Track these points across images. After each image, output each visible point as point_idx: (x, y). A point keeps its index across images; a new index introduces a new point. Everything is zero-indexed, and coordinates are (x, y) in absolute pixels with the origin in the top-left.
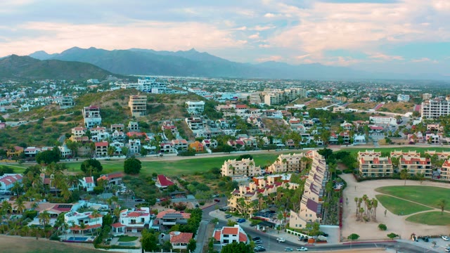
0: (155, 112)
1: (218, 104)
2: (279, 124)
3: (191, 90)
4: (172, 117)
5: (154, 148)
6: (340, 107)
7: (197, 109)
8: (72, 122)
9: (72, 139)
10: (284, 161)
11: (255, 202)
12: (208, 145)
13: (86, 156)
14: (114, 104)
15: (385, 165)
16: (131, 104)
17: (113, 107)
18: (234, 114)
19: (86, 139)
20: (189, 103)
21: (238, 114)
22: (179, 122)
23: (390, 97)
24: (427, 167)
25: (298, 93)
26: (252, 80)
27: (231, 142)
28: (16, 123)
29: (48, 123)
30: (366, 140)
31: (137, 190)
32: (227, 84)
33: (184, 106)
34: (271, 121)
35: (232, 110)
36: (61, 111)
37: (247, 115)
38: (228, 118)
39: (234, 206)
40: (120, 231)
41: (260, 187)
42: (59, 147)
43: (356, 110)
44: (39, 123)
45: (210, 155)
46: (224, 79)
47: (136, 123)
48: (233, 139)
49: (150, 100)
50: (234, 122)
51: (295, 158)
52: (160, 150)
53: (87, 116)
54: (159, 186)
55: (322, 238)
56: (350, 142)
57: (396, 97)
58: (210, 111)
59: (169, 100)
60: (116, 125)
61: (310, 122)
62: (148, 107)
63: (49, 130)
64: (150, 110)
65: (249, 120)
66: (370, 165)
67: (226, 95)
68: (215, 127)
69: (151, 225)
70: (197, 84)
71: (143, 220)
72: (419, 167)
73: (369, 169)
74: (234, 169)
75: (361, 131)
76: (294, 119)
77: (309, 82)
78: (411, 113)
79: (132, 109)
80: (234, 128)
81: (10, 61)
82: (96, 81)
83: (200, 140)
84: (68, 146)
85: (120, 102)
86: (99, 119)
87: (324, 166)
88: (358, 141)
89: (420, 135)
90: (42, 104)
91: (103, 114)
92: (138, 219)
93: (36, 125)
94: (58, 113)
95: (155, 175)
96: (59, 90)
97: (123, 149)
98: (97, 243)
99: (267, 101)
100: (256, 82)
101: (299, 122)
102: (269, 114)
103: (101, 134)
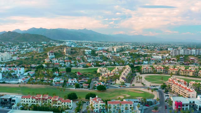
0: (74, 54)
1: (96, 51)
2: (118, 58)
3: (86, 46)
4: (80, 55)
5: (74, 65)
6: (142, 52)
7: (89, 53)
8: (44, 57)
9: (46, 62)
10: (118, 68)
11: (107, 78)
12: (93, 64)
13: (52, 67)
14: (59, 51)
15: (150, 69)
16: (65, 51)
17: (58, 52)
18: (102, 54)
19: (51, 62)
20: (86, 50)
21: (103, 55)
22: (82, 57)
23: (165, 49)
24: (164, 70)
25: (127, 47)
26: (111, 42)
27: (101, 64)
28: (23, 58)
29: (35, 57)
30: (148, 63)
31: (71, 76)
32: (100, 44)
33: (84, 52)
34: (115, 57)
35: (101, 53)
36: (39, 53)
37: (106, 55)
38: (100, 56)
39: (101, 79)
40: (69, 84)
41: (109, 74)
42: (43, 65)
43: (148, 54)
44: (32, 57)
45: (93, 67)
46: (99, 42)
47: (67, 57)
48: (102, 62)
49: (72, 50)
50: (102, 57)
51: (121, 68)
52: (76, 66)
53: (49, 55)
54: (78, 75)
55: (125, 86)
56: (142, 64)
57: (168, 49)
58: (93, 53)
59: (78, 49)
60: (61, 58)
61: (129, 57)
62: (71, 52)
63: (36, 60)
64: (72, 53)
65: (107, 56)
66: (145, 69)
67: (99, 48)
68: (95, 59)
69: (77, 83)
70: (87, 44)
71: (75, 81)
72: (161, 70)
73: (145, 70)
74: (101, 71)
75: (147, 60)
76: (123, 56)
77: (136, 43)
78: (168, 55)
79: (65, 53)
80: (102, 59)
81: (8, 34)
82: (45, 42)
83: (90, 63)
84: (45, 64)
85: (60, 50)
86: (54, 56)
87: (130, 70)
88: (145, 63)
89: (167, 61)
90: (29, 51)
91: (55, 54)
92: (73, 81)
93: (31, 58)
94: (38, 54)
95: (76, 72)
96: (32, 46)
97: (64, 65)
98: (63, 86)
99: (115, 50)
100: (113, 43)
101: (125, 57)
102: (115, 54)
103: (55, 61)
